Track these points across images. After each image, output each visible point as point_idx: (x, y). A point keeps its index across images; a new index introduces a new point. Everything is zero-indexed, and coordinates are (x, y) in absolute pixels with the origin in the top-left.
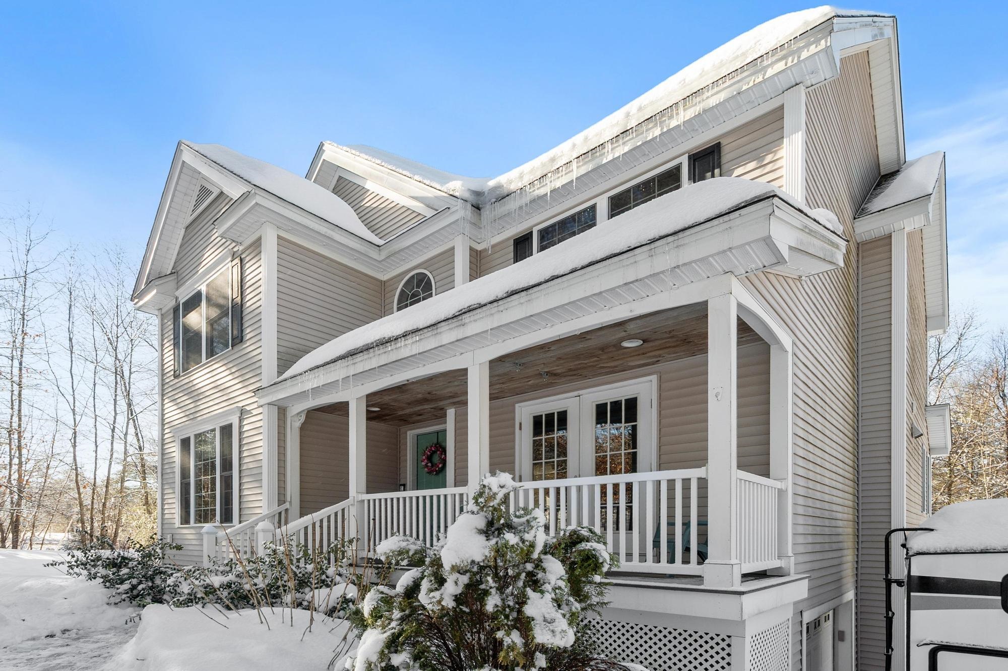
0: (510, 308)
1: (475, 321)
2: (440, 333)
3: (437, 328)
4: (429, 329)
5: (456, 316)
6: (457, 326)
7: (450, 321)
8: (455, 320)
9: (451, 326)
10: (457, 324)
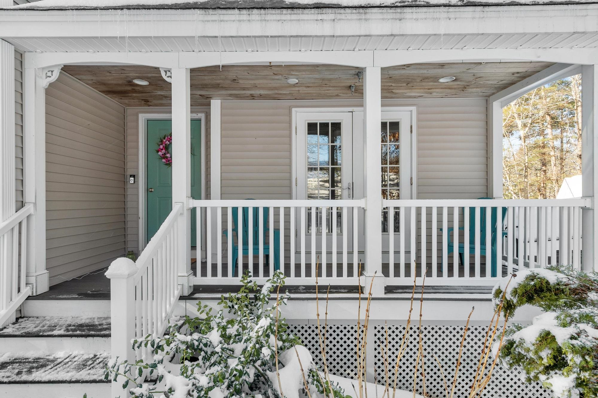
0: (459, 18)
1: (417, 19)
2: (368, 19)
3: (365, 13)
4: (354, 11)
5: (397, 7)
6: (392, 19)
7: (385, 10)
8: (393, 10)
9: (385, 16)
10: (394, 16)
